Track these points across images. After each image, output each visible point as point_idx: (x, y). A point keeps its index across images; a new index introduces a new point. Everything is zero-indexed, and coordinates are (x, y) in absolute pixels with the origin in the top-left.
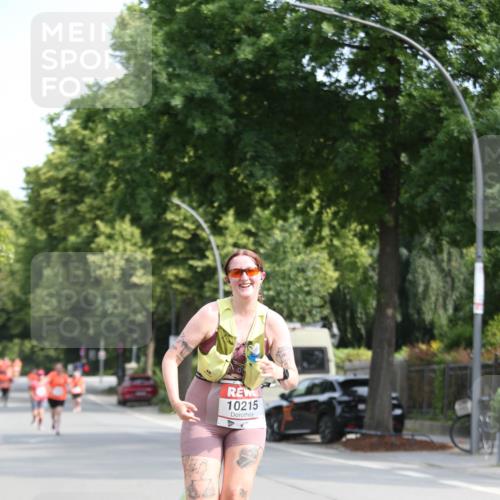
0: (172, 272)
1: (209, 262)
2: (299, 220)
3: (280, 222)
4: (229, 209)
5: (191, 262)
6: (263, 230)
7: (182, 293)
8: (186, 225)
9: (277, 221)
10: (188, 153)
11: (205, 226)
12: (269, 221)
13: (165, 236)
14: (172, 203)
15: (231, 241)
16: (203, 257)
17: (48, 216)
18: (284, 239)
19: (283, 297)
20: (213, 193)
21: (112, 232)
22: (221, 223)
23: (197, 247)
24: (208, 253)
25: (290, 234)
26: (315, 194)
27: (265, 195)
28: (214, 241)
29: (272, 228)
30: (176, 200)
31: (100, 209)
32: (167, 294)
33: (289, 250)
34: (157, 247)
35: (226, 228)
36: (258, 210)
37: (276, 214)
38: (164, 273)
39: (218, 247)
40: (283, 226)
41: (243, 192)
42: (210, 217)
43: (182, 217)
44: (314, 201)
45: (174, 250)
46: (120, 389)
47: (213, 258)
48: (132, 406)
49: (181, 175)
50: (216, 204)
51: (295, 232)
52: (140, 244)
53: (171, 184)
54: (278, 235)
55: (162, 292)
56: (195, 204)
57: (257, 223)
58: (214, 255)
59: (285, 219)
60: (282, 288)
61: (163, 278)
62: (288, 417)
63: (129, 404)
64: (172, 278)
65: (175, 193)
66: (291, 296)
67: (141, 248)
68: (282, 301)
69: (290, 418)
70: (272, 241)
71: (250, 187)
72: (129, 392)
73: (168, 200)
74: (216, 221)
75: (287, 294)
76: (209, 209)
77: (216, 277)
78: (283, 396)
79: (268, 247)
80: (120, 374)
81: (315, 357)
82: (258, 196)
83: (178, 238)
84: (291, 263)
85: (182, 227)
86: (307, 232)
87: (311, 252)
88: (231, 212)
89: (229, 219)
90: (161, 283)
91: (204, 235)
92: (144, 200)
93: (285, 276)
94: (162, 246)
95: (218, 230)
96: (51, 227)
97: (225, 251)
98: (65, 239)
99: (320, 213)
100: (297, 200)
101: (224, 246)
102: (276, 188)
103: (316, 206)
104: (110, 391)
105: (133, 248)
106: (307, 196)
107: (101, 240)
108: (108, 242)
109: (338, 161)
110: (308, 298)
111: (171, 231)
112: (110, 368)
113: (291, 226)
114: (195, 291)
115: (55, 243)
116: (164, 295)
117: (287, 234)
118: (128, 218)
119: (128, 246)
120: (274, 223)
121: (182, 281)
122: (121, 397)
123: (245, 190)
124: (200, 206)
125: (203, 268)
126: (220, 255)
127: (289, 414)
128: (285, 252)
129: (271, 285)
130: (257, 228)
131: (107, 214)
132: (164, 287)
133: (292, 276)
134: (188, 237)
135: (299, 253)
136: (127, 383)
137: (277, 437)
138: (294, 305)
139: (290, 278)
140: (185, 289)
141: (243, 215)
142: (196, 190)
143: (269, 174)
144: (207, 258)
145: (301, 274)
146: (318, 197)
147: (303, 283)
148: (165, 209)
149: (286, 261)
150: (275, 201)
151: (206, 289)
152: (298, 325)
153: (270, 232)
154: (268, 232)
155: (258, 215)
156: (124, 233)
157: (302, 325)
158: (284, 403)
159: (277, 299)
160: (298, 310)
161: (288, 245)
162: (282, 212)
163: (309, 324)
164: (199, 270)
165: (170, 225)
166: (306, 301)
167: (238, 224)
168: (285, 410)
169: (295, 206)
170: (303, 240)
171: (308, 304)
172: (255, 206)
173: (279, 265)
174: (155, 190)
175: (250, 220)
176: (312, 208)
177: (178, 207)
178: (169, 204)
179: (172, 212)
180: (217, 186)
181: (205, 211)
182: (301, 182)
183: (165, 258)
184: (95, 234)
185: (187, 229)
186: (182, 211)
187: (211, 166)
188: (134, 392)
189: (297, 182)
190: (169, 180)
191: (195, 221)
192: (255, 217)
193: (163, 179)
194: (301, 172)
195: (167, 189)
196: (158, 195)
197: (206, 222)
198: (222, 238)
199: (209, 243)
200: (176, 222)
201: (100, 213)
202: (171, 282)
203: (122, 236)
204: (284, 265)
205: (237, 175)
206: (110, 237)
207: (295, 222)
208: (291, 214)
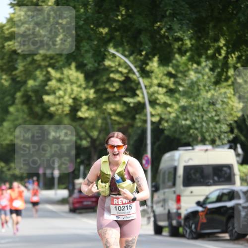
0: (110, 107)
1: (139, 99)
2: (210, 63)
3: (195, 66)
4: (154, 56)
5: (125, 99)
6: (181, 72)
7: (119, 123)
8: (120, 69)
9: (192, 65)
10: (121, 12)
11: (135, 70)
12: (186, 65)
13: (104, 79)
14: (109, 52)
15: (156, 82)
16: (134, 95)
17: (11, 64)
18: (198, 79)
19: (197, 126)
20: (141, 43)
21: (62, 76)
22: (148, 68)
23: (129, 87)
24: (138, 92)
25: (203, 75)
26: (222, 42)
27: (182, 45)
28: (143, 82)
29: (188, 70)
30: (112, 50)
31: (51, 58)
32: (107, 124)
33: (202, 87)
34: (98, 87)
35: (152, 72)
36: (177, 56)
37: (191, 59)
38: (104, 107)
39: (146, 87)
40: (197, 69)
41: (165, 43)
42: (139, 63)
43: (117, 63)
44: (222, 48)
45: (111, 89)
46: (71, 200)
47: (142, 96)
48: (80, 213)
49: (116, 30)
50: (144, 53)
51: (207, 73)
52: (84, 86)
53: (108, 37)
54: (193, 76)
55: (102, 123)
56: (127, 53)
57: (176, 67)
58: (143, 93)
59: (199, 63)
60: (197, 118)
61: (103, 112)
62: (203, 219)
63: (78, 211)
64: (111, 111)
65: (111, 45)
66: (204, 124)
67: (85, 89)
68: (197, 129)
69: (205, 221)
70: (188, 81)
71: (170, 38)
72: (78, 202)
73: (106, 50)
74: (144, 66)
75: (201, 123)
76: (138, 57)
77: (145, 111)
78: (198, 203)
79: (185, 85)
80: (71, 187)
81: (223, 173)
82: (176, 45)
83: (114, 80)
84: (204, 98)
85: (117, 72)
86: (216, 74)
87: (219, 90)
88: (156, 59)
89: (154, 64)
90: (102, 115)
91: (134, 77)
92: (87, 51)
93: (199, 108)
94: (102, 87)
95: (146, 74)
96: (14, 73)
97: (152, 90)
98: (25, 83)
99: (226, 58)
100: (208, 48)
101: (151, 86)
102: (191, 39)
103: (223, 52)
104: (63, 201)
105: (79, 89)
106: (216, 45)
107: (53, 83)
108: (59, 85)
109: (240, 15)
110: (217, 126)
111: (109, 74)
112: (63, 184)
113: (203, 69)
114: (129, 121)
115: (18, 86)
116: (104, 125)
117: (200, 75)
118: (73, 65)
119: (75, 87)
120: (190, 67)
121: (118, 114)
122: (72, 206)
123: (166, 41)
124: (131, 54)
125: (134, 103)
126: (148, 93)
127: (204, 217)
128: (199, 90)
129: (188, 116)
130: (176, 71)
131: (58, 62)
132: (104, 119)
133: (205, 109)
134: (122, 79)
135: (210, 90)
136: (76, 195)
137: (194, 236)
138: (207, 131)
139: (203, 110)
140: (122, 120)
141: (165, 61)
142: (128, 42)
143: (185, 28)
144: (138, 95)
145: (211, 107)
146: (225, 45)
147: (214, 114)
148: (104, 57)
149: (200, 96)
150: (191, 49)
151: (138, 120)
152: (209, 147)
153: (186, 74)
154: (185, 74)
155: (177, 60)
156: (71, 77)
157: (213, 147)
158: (200, 209)
159: (193, 127)
160: (210, 136)
161: (201, 84)
162: (196, 58)
163: (218, 146)
164: (132, 105)
165: (108, 70)
166: (216, 128)
167: (161, 68)
168: (200, 214)
169: (206, 53)
170: (213, 80)
171: (218, 130)
172: (175, 53)
173: (194, 100)
174: (96, 43)
175: (171, 65)
176: (220, 55)
177: (114, 56)
178: (106, 53)
179: (110, 60)
180: (143, 38)
181: (134, 58)
182: (211, 33)
183: (105, 96)
184: (49, 78)
185: (121, 73)
186: (117, 58)
187: (140, 22)
188: (82, 202)
189: (208, 33)
190: (106, 33)
191: (127, 67)
192: (174, 62)
193: (101, 33)
194: (211, 25)
195: (105, 42)
196: (98, 46)
197: (136, 67)
198: (149, 80)
199: (139, 83)
200: (112, 67)
201: (52, 61)
202: (110, 114)
203: (69, 79)
204: (198, 100)
205: (160, 28)
206: (60, 80)
207: (206, 66)
208: (203, 59)
